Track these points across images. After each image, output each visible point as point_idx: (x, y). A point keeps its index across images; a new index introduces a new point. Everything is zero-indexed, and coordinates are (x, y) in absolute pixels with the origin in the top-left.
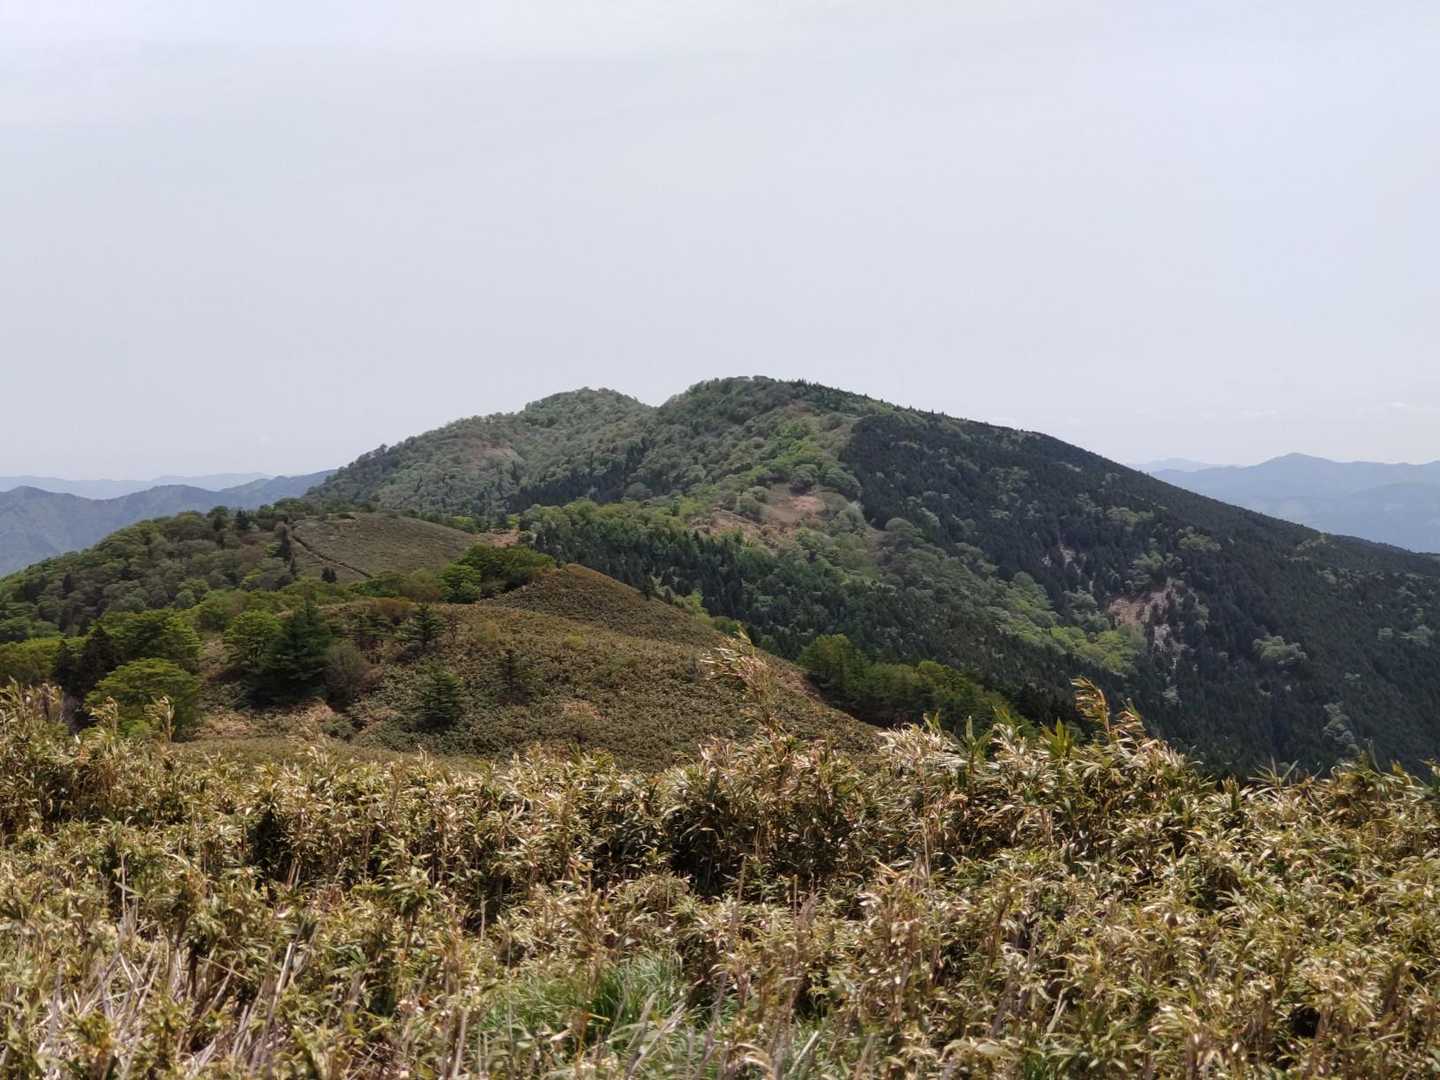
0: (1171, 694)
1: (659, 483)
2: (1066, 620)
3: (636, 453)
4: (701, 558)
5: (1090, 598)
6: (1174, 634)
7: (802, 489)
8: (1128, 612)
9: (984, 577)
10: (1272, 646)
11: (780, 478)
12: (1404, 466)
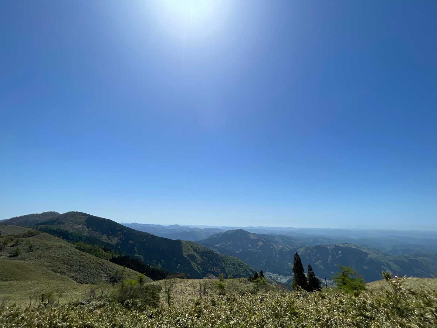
0: (119, 247)
1: (59, 223)
2: (109, 239)
3: (57, 219)
4: (63, 232)
5: (112, 237)
6: (120, 241)
7: (79, 224)
8: (116, 239)
9: (100, 234)
10: (130, 242)
11: (77, 223)
12: (147, 224)
